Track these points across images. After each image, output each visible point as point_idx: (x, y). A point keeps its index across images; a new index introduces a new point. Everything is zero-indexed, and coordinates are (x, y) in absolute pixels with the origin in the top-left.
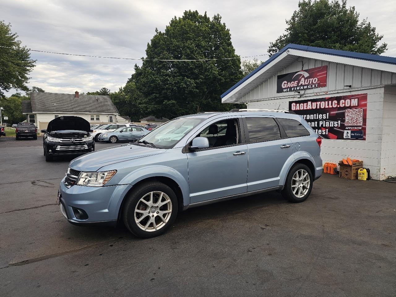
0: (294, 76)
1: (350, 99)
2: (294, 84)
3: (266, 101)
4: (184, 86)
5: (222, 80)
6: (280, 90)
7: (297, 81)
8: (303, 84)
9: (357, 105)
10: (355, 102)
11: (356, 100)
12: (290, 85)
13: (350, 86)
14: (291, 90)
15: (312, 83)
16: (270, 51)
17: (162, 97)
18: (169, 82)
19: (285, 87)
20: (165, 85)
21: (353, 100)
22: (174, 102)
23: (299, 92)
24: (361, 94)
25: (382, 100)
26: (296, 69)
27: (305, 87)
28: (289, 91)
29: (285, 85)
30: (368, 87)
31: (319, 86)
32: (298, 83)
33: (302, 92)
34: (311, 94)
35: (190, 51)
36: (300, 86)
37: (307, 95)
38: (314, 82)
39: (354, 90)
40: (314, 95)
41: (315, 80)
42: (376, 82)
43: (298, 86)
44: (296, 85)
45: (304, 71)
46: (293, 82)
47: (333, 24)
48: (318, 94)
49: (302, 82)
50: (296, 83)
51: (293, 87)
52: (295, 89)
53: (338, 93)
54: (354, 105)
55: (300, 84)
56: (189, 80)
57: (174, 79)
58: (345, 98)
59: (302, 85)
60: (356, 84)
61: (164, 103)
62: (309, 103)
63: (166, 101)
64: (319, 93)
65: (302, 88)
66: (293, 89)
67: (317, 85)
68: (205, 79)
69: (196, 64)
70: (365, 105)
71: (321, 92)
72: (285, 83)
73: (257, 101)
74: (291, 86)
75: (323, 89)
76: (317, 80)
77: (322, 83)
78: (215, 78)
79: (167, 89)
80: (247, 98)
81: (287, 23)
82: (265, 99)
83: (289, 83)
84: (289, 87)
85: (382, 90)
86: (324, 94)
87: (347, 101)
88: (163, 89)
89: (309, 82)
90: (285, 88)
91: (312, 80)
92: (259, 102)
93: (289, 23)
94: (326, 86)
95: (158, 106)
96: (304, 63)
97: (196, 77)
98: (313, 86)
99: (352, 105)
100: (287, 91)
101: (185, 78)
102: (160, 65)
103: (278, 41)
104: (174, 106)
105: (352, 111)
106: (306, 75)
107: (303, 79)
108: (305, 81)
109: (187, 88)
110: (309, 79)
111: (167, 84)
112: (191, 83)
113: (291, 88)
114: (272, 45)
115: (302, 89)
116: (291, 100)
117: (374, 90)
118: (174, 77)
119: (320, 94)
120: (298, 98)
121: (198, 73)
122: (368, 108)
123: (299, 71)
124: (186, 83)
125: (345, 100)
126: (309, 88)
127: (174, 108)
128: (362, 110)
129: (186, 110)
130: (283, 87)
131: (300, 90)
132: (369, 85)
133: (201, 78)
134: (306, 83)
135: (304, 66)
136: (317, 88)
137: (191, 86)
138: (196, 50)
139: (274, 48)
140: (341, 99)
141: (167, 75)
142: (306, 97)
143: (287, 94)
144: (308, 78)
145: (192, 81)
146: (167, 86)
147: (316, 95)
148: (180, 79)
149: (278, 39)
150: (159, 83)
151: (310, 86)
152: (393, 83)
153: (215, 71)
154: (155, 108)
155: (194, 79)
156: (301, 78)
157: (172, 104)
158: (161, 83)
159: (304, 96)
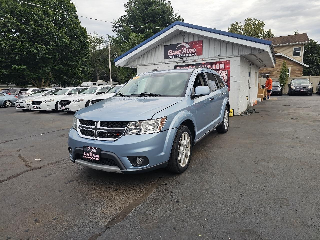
0: (178, 47)
1: (219, 64)
2: (178, 52)
3: (155, 65)
4: (35, 51)
5: (73, 48)
6: (166, 57)
7: (180, 51)
8: (186, 53)
9: (224, 68)
10: (222, 66)
11: (223, 65)
12: (174, 53)
13: (219, 55)
14: (176, 57)
15: (192, 52)
16: (114, 27)
17: (10, 62)
18: (17, 47)
19: (171, 54)
20: (13, 50)
21: (221, 65)
22: (24, 67)
23: (182, 59)
24: (227, 61)
25: (240, 64)
26: (179, 41)
27: (187, 55)
28: (175, 58)
29: (170, 53)
30: (231, 56)
31: (198, 54)
32: (181, 52)
33: (185, 59)
34: (191, 60)
35: (39, 18)
36: (183, 54)
37: (188, 61)
38: (193, 52)
39: (221, 58)
40: (193, 61)
41: (194, 50)
42: (236, 53)
43: (181, 54)
44: (180, 54)
45: (185, 43)
46: (177, 51)
47: (159, 12)
48: (197, 61)
49: (184, 51)
50: (180, 52)
51: (177, 55)
52: (179, 57)
53: (211, 60)
54: (222, 68)
55: (183, 53)
56: (40, 46)
57: (23, 44)
58: (216, 63)
59: (184, 54)
60: (223, 54)
61: (13, 68)
62: (191, 67)
63: (15, 66)
64: (197, 59)
65: (185, 55)
66: (177, 56)
67: (196, 54)
68: (57, 46)
69: (47, 31)
70: (229, 68)
71: (199, 59)
72: (170, 52)
73: (147, 65)
74: (176, 54)
75: (200, 57)
76: (195, 50)
77: (200, 52)
78: (66, 46)
79: (16, 54)
80: (137, 63)
81: (125, 6)
82: (154, 64)
83: (174, 52)
84: (174, 54)
85: (239, 58)
86: (201, 60)
87: (217, 65)
88: (11, 54)
89: (190, 52)
90: (171, 56)
91: (192, 50)
92: (148, 66)
93: (126, 6)
94: (202, 55)
95: (6, 71)
96: (186, 37)
97: (47, 44)
98: (193, 55)
99: (221, 68)
100: (173, 58)
101: (36, 44)
102: (4, 28)
103: (120, 20)
104: (25, 71)
105: (221, 72)
106: (187, 46)
107: (185, 49)
108: (187, 51)
109: (39, 54)
110: (190, 50)
111: (16, 49)
112: (42, 49)
113: (175, 56)
114: (115, 23)
115: (185, 57)
116: (177, 65)
117: (235, 58)
118: (22, 42)
119: (199, 60)
120: (182, 63)
121: (49, 40)
122: (231, 70)
123: (181, 43)
124: (37, 49)
125: (216, 65)
126: (190, 56)
127: (24, 73)
128: (227, 71)
129: (38, 75)
130: (169, 55)
131: (183, 57)
132: (231, 55)
133: (53, 45)
134: (188, 53)
135: (185, 39)
136: (196, 56)
137: (43, 52)
138: (45, 18)
139: (116, 25)
140: (213, 64)
141: (14, 40)
142: (187, 62)
143: (172, 60)
144: (189, 48)
145: (44, 47)
146: (15, 50)
147: (195, 61)
148: (30, 45)
149: (120, 19)
150: (6, 47)
151: (191, 54)
152: (246, 54)
153: (66, 39)
154: (2, 73)
155: (46, 45)
156: (184, 48)
157: (23, 69)
158: (8, 48)
159: (186, 62)
